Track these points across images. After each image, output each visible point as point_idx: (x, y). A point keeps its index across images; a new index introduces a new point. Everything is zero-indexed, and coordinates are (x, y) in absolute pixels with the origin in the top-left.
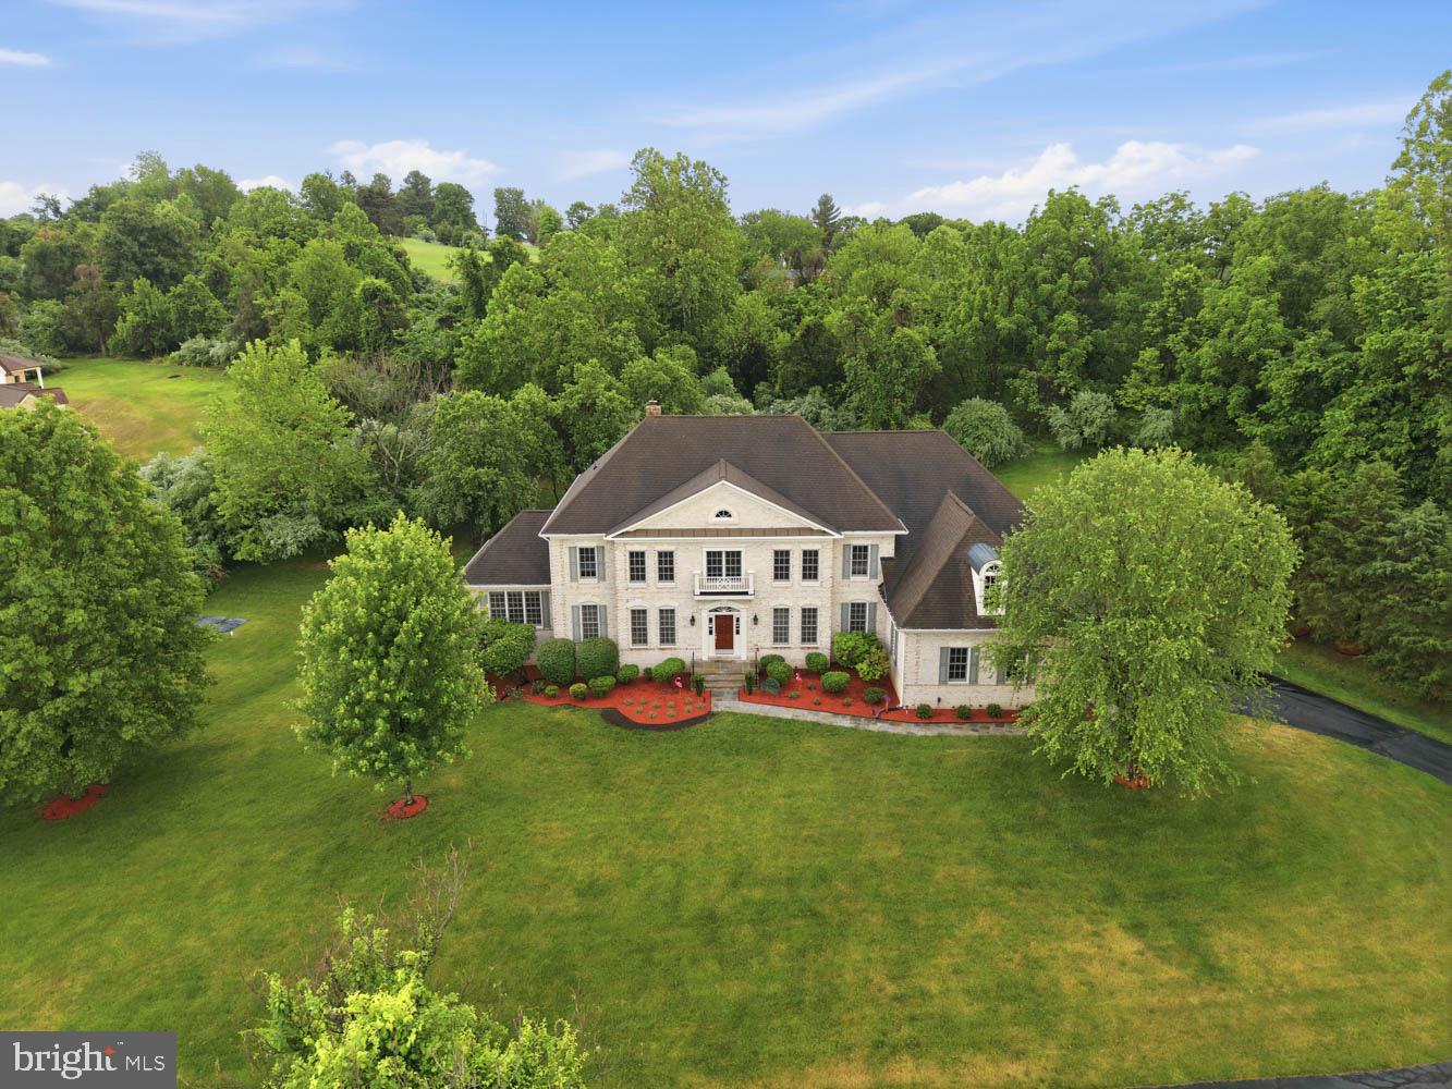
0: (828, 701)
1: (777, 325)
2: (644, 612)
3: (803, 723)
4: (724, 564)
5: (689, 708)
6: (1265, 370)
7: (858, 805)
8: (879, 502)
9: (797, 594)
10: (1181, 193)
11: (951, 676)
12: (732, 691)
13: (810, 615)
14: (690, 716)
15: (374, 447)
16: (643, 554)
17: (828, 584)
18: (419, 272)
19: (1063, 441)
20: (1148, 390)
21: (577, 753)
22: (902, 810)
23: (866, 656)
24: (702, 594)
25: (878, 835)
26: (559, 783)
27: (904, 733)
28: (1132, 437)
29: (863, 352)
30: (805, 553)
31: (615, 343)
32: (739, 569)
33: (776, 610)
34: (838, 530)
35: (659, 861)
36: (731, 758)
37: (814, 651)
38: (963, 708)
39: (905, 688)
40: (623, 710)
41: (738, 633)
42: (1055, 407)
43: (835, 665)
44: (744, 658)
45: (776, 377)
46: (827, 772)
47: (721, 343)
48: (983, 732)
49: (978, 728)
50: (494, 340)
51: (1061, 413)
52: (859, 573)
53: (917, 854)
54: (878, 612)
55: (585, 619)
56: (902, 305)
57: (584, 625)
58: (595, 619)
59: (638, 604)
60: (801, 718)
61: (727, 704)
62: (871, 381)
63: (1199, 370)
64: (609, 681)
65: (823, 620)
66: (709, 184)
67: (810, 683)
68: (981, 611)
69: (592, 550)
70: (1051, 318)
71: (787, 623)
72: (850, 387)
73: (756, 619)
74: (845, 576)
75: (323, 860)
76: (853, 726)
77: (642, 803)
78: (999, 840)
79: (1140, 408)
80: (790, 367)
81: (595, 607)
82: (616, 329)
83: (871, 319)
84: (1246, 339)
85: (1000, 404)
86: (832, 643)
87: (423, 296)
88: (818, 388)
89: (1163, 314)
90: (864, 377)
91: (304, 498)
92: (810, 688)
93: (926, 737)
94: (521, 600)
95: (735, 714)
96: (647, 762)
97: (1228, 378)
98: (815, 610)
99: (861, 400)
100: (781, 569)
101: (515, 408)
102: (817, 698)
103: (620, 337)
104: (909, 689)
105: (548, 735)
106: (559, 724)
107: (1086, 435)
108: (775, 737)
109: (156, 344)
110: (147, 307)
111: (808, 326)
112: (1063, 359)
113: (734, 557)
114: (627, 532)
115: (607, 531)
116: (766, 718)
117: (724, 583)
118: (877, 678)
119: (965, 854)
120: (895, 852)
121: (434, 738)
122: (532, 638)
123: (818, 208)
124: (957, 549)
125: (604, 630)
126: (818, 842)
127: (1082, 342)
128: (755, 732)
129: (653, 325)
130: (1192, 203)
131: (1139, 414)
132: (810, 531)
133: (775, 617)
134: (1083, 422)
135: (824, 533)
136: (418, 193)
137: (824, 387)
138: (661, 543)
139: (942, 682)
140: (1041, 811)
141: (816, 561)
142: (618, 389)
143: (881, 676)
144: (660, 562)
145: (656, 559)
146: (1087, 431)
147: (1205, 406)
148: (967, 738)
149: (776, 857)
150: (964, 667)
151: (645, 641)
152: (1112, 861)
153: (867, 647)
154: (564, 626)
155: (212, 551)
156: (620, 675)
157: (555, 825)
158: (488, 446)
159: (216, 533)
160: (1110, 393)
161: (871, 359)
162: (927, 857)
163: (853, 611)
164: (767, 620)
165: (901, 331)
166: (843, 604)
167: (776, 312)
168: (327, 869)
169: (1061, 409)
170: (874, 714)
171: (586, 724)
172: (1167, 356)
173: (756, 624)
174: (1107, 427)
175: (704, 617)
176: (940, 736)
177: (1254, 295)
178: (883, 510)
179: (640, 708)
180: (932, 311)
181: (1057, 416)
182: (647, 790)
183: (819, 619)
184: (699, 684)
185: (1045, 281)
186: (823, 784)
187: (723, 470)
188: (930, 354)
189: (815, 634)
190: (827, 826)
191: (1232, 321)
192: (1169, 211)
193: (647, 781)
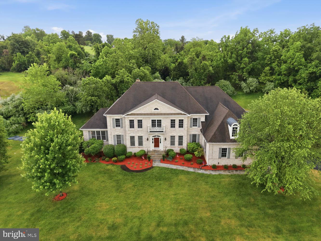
0: (186, 163)
1: (172, 63)
2: (134, 137)
3: (179, 170)
4: (156, 123)
5: (146, 165)
6: (300, 71)
7: (196, 198)
8: (200, 106)
9: (177, 132)
10: (272, 29)
11: (222, 156)
12: (159, 160)
13: (181, 138)
14: (146, 168)
15: (67, 92)
16: (133, 120)
17: (186, 129)
18: (87, 52)
19: (245, 91)
20: (267, 78)
21: (113, 180)
22: (209, 199)
23: (197, 150)
24: (150, 132)
25: (203, 208)
26: (106, 189)
27: (209, 173)
28: (263, 90)
29: (194, 68)
30: (180, 120)
31: (130, 66)
32: (161, 125)
33: (171, 136)
34: (189, 113)
35: (135, 217)
36: (158, 182)
37: (182, 148)
38: (226, 165)
39: (208, 160)
40: (127, 166)
41: (160, 143)
42: (243, 82)
43: (188, 152)
44: (162, 150)
45: (171, 75)
46: (187, 187)
47: (157, 67)
48: (232, 173)
49: (230, 172)
50: (100, 65)
51: (244, 84)
52: (195, 126)
53: (215, 215)
54: (200, 137)
55: (117, 139)
56: (204, 56)
57: (117, 140)
58: (120, 139)
59: (132, 135)
60: (179, 169)
61: (157, 164)
62: (196, 75)
63: (281, 72)
64: (123, 157)
65: (184, 139)
66: (155, 27)
67: (181, 158)
68: (231, 137)
69: (119, 119)
70: (241, 60)
71: (174, 140)
72: (190, 77)
73: (165, 139)
74: (191, 127)
75: (32, 215)
76: (194, 171)
77: (130, 197)
78: (240, 210)
79: (265, 82)
80: (175, 72)
81: (120, 135)
82: (131, 62)
83: (196, 59)
84: (295, 63)
85: (229, 81)
86: (187, 145)
87: (88, 58)
88: (182, 78)
89: (270, 58)
90: (194, 74)
91: (47, 105)
92: (181, 159)
93: (216, 175)
94: (100, 133)
95: (159, 167)
96: (133, 183)
97: (289, 75)
98: (182, 136)
99: (193, 80)
100: (173, 125)
101: (103, 81)
102: (183, 162)
103: (132, 64)
104: (210, 160)
105: (105, 173)
106: (108, 170)
107: (251, 89)
108: (171, 174)
109: (23, 69)
110: (20, 60)
111: (179, 62)
112: (245, 70)
113: (159, 121)
114: (128, 114)
115: (123, 114)
116: (168, 168)
117: (156, 129)
118: (200, 156)
119: (230, 215)
120: (208, 214)
121: (66, 177)
122: (102, 144)
123: (181, 39)
124: (224, 119)
125: (123, 142)
126: (184, 210)
127: (249, 66)
128: (165, 173)
129: (141, 62)
130: (275, 32)
131: (264, 84)
132: (181, 114)
133: (171, 138)
134: (250, 86)
135: (185, 114)
136: (89, 36)
137: (183, 77)
138: (139, 117)
139: (219, 158)
140: (252, 200)
141: (183, 123)
142: (130, 77)
143: (201, 156)
144: (138, 123)
145: (137, 122)
146: (251, 88)
147: (282, 81)
148: (227, 175)
149: (171, 215)
150: (226, 154)
151: (134, 145)
152: (277, 218)
153: (197, 147)
154: (111, 141)
155: (23, 119)
156: (127, 155)
157: (104, 204)
158: (95, 91)
159: (25, 114)
160: (257, 78)
161: (196, 70)
162: (218, 216)
163: (193, 137)
164: (169, 139)
165: (204, 62)
166: (190, 135)
167: (171, 59)
168: (33, 218)
169: (244, 82)
170: (200, 167)
171: (116, 170)
172: (272, 69)
173: (165, 140)
174: (256, 87)
175: (151, 138)
176: (220, 175)
177: (296, 52)
178: (202, 108)
179: (132, 165)
180: (210, 59)
181: (243, 84)
182: (132, 192)
183: (183, 139)
184: (149, 158)
185: (240, 50)
186: (185, 190)
187: (156, 96)
188: (211, 68)
189: (182, 143)
190: (187, 205)
191: (291, 59)
192: (269, 34)
193: (132, 189)
